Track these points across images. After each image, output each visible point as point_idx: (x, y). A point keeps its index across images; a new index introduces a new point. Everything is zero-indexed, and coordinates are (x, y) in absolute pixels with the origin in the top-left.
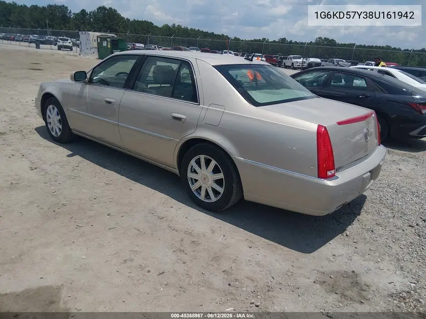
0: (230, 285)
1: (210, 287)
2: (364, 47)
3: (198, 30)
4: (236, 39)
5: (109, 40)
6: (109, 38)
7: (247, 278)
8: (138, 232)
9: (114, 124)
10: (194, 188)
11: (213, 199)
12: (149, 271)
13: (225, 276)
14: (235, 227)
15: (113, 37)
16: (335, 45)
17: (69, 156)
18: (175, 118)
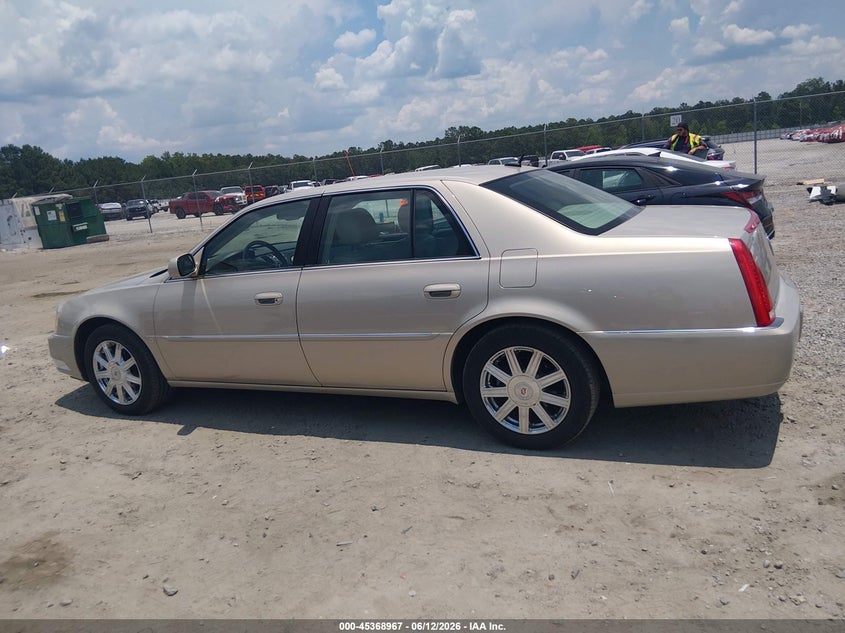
0: (704, 553)
1: (675, 566)
2: (530, 129)
3: (219, 155)
4: (298, 158)
5: (60, 206)
6: (58, 202)
7: (718, 533)
8: (462, 521)
9: (290, 340)
10: (499, 415)
11: (549, 423)
12: (551, 578)
13: (684, 543)
14: (613, 463)
15: (66, 199)
16: (481, 137)
17: (180, 433)
18: (434, 294)
